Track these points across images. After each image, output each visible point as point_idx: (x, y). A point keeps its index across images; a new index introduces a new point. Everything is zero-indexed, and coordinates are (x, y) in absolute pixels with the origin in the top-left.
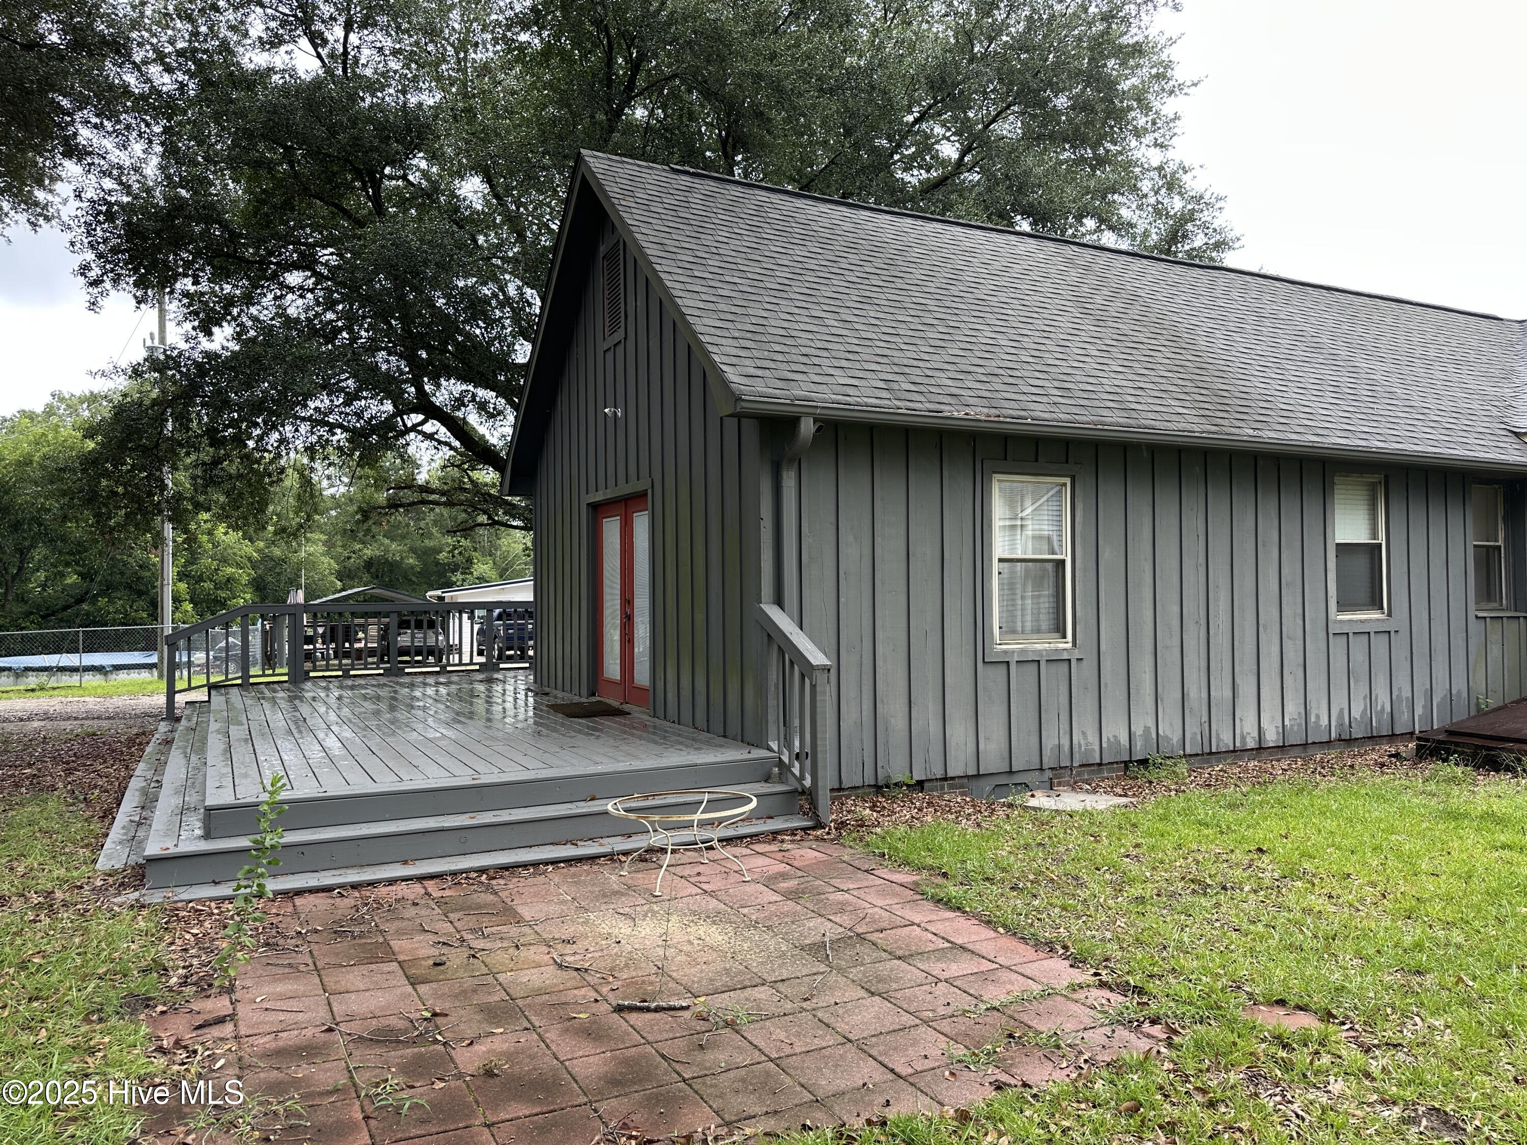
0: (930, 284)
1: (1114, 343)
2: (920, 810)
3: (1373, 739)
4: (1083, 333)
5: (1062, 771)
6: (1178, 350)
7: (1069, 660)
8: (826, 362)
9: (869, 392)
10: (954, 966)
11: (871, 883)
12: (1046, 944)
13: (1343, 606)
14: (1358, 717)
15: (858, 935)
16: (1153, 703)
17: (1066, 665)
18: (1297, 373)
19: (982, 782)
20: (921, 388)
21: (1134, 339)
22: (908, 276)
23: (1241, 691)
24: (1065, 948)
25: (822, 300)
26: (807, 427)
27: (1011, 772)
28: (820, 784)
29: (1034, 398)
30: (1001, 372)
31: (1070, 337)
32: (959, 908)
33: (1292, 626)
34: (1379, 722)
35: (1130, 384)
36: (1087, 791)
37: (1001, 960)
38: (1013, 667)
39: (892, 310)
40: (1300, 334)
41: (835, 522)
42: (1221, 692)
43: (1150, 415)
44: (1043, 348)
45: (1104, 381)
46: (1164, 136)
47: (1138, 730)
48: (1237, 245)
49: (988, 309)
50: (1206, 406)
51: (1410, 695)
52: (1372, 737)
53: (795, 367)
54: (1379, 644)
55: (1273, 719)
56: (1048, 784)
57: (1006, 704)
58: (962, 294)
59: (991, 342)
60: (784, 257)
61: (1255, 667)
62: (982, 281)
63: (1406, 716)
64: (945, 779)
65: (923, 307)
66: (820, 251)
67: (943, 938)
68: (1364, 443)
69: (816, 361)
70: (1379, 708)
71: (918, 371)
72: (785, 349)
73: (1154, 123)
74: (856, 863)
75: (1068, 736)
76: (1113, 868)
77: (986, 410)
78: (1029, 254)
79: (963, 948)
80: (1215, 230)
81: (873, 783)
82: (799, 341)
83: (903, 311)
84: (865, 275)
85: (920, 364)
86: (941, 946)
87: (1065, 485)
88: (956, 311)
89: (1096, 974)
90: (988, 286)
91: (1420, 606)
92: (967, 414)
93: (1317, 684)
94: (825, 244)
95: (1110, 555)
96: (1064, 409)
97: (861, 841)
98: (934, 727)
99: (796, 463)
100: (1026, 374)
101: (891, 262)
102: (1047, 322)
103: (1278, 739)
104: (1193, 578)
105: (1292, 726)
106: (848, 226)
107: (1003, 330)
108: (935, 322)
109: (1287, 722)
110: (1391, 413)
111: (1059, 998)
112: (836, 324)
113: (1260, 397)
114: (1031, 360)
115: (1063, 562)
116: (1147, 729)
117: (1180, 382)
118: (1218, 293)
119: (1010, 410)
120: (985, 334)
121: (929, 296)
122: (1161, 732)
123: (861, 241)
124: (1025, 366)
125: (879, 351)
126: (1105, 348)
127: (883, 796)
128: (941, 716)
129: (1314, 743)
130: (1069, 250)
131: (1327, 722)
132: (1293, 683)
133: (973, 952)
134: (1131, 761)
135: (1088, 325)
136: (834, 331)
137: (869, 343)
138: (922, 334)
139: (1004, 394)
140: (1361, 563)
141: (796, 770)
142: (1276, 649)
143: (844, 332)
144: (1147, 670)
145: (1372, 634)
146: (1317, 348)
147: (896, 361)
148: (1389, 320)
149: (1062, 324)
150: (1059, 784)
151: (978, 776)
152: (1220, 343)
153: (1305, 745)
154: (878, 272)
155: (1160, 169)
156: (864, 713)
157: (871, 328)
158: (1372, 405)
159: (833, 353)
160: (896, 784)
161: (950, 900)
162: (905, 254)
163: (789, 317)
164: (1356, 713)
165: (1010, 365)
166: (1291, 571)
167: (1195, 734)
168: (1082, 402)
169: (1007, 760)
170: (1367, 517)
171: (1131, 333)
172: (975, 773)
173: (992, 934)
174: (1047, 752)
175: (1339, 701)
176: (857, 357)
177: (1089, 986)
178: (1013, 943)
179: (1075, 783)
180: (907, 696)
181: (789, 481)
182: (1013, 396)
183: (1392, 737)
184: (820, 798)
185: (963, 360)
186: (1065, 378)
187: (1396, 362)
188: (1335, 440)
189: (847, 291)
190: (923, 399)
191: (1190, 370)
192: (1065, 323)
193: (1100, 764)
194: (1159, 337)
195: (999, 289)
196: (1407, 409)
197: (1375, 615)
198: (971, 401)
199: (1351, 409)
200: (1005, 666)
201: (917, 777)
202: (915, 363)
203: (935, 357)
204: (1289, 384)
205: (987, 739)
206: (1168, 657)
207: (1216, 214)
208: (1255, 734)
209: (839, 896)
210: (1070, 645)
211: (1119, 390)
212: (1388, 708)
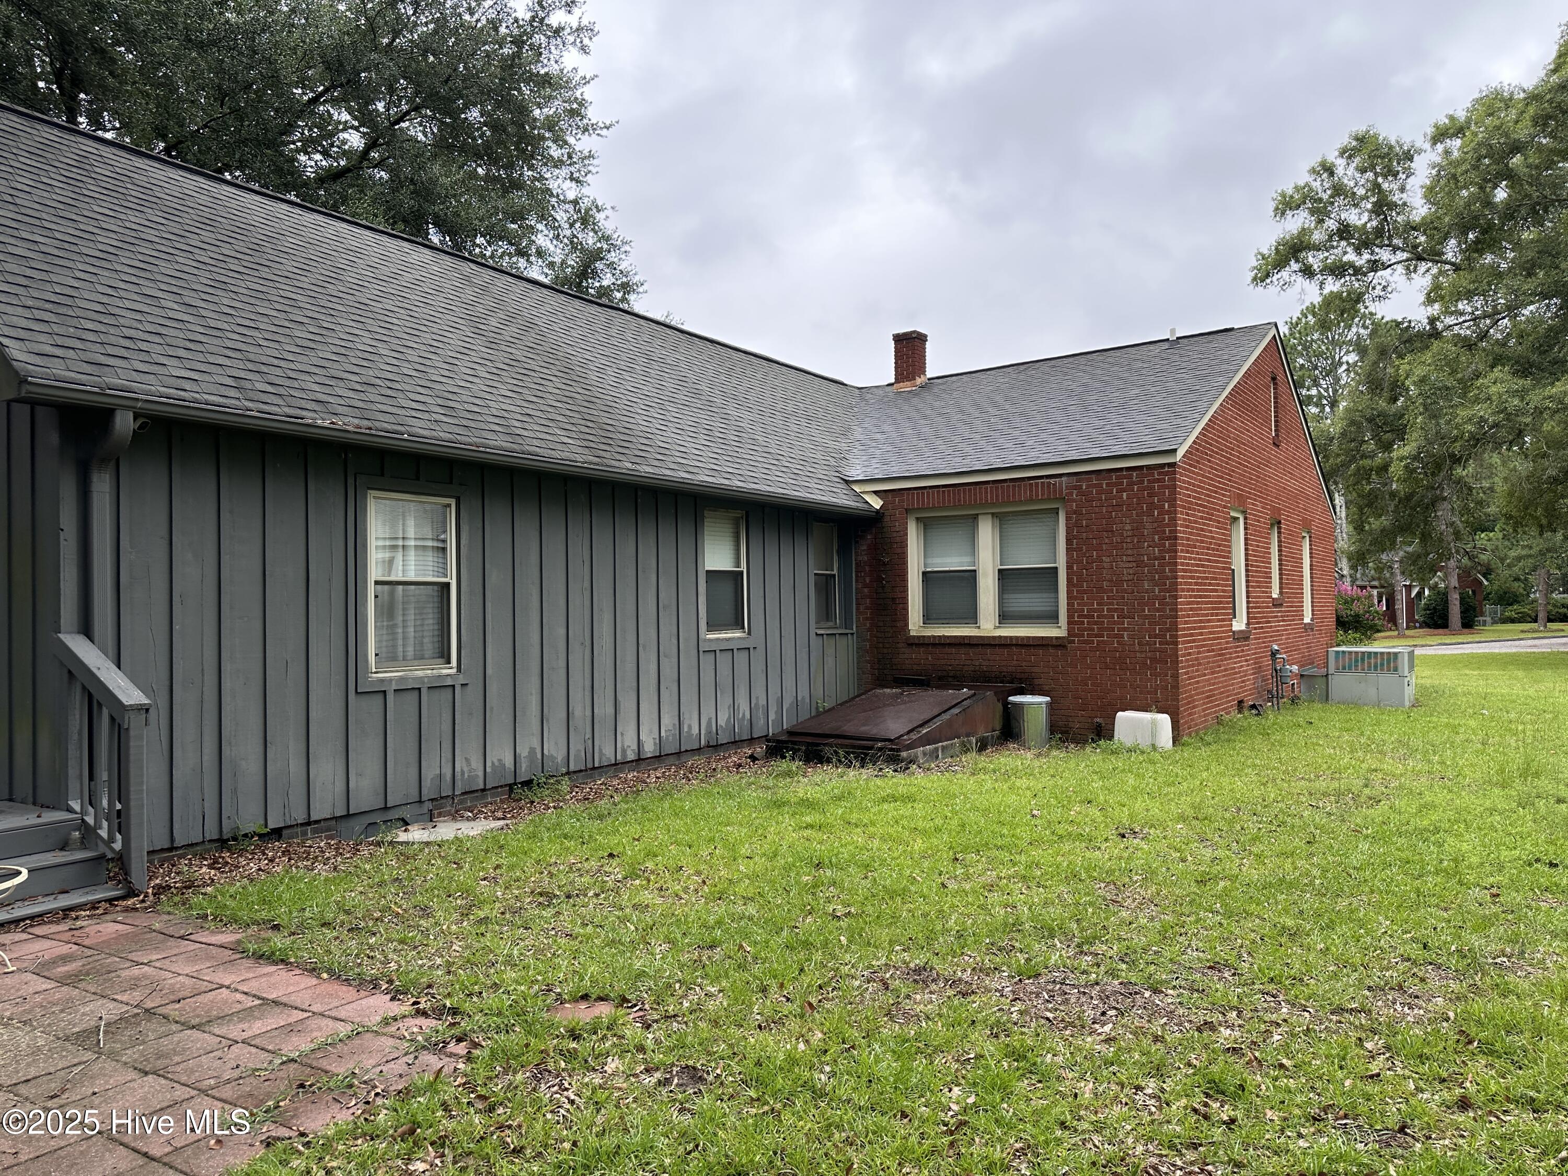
0: (302, 278)
1: (506, 367)
2: (272, 861)
3: (736, 743)
4: (473, 353)
5: (443, 801)
6: (569, 382)
7: (453, 686)
8: (159, 349)
9: (213, 388)
10: (258, 1024)
11: (183, 950)
12: (371, 981)
13: (711, 627)
14: (724, 725)
15: (147, 1010)
16: (539, 723)
17: (450, 690)
18: (677, 415)
19: (353, 823)
20: (281, 391)
21: (526, 366)
22: (278, 266)
23: (622, 706)
24: (391, 982)
25: (159, 277)
26: (125, 423)
27: (386, 808)
28: (133, 845)
29: (414, 414)
30: (378, 382)
31: (459, 356)
32: (282, 961)
33: (668, 644)
34: (740, 728)
35: (518, 410)
36: (468, 819)
37: (315, 1008)
38: (390, 697)
39: (253, 301)
40: (683, 380)
41: (167, 536)
42: (604, 709)
43: (536, 442)
44: (428, 362)
45: (491, 404)
46: (579, 171)
47: (523, 751)
48: (641, 289)
49: (370, 315)
50: (591, 438)
51: (765, 703)
52: (735, 742)
53: (110, 350)
54: (741, 658)
55: (651, 731)
56: (427, 817)
57: (382, 736)
58: (341, 295)
59: (370, 349)
60: (112, 221)
61: (635, 684)
62: (366, 284)
63: (762, 722)
64: (309, 823)
65: (292, 303)
66: (164, 221)
67: (254, 996)
68: (727, 482)
69: (144, 346)
70: (741, 715)
71: (279, 372)
72: (102, 328)
73: (570, 157)
74: (170, 931)
75: (450, 765)
76: (466, 892)
77: (356, 421)
78: (423, 265)
79: (275, 1002)
80: (622, 272)
81: (216, 837)
82: (122, 321)
83: (266, 304)
84: (221, 258)
85: (282, 363)
86: (250, 1004)
87: (449, 506)
88: (332, 312)
89: (415, 1003)
90: (373, 289)
91: (773, 625)
92: (332, 423)
93: (689, 696)
94: (168, 215)
95: (497, 578)
96: (446, 427)
97: (184, 904)
98: (296, 767)
99: (113, 463)
100: (407, 387)
101: (257, 248)
102: (435, 337)
103: (655, 750)
104: (579, 601)
105: (667, 736)
106: (204, 200)
107: (385, 338)
108: (305, 320)
109: (663, 734)
110: (752, 458)
111: (369, 1035)
112: (176, 307)
113: (641, 434)
114: (414, 373)
115: (448, 585)
116: (532, 751)
117: (568, 413)
118: (613, 332)
119: (385, 423)
120: (364, 340)
121: (301, 291)
122: (546, 752)
123: (219, 219)
124: (407, 379)
125: (230, 344)
126: (495, 371)
127: (229, 850)
128: (304, 755)
129: (687, 751)
130: (468, 268)
131: (697, 731)
132: (668, 697)
133: (285, 1005)
134: (515, 784)
135: (479, 345)
136: (171, 314)
137: (219, 334)
138: (287, 331)
139: (379, 406)
140: (727, 588)
141: (104, 833)
142: (654, 667)
143: (186, 317)
144: (534, 692)
145: (735, 651)
146: (697, 394)
147: (252, 357)
148: (759, 376)
149: (451, 342)
150: (440, 815)
151: (348, 816)
152: (610, 380)
153: (679, 754)
154: (239, 255)
155: (575, 202)
156: (205, 758)
157: (225, 318)
158: (737, 449)
159: (169, 340)
160: (246, 835)
161: (273, 953)
162: (275, 241)
163: (110, 291)
164: (722, 722)
165: (390, 376)
166: (667, 595)
167: (579, 751)
168: (465, 422)
169: (382, 796)
170: (732, 547)
171: (524, 359)
172: (344, 813)
173: (314, 981)
174: (426, 783)
175: (708, 711)
176: (199, 347)
177: (405, 1017)
178: (336, 988)
179: (457, 812)
180: (261, 735)
181: (102, 485)
182: (390, 409)
183: (751, 741)
184: (133, 861)
185: (336, 365)
186: (450, 396)
187: (761, 413)
188: (703, 477)
189: (196, 272)
190: (281, 402)
191: (579, 402)
192: (455, 340)
193: (484, 790)
194: (552, 366)
195: (385, 295)
196: (765, 455)
197: (738, 634)
198: (340, 410)
199: (719, 451)
200: (381, 696)
201: (272, 825)
202: (276, 362)
203: (300, 358)
204: (669, 424)
205: (359, 775)
206: (556, 678)
207: (623, 256)
208: (635, 747)
209: (136, 971)
210: (454, 671)
211: (506, 415)
212: (748, 716)
